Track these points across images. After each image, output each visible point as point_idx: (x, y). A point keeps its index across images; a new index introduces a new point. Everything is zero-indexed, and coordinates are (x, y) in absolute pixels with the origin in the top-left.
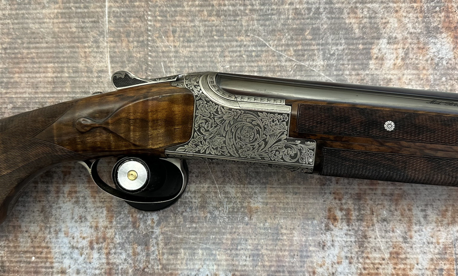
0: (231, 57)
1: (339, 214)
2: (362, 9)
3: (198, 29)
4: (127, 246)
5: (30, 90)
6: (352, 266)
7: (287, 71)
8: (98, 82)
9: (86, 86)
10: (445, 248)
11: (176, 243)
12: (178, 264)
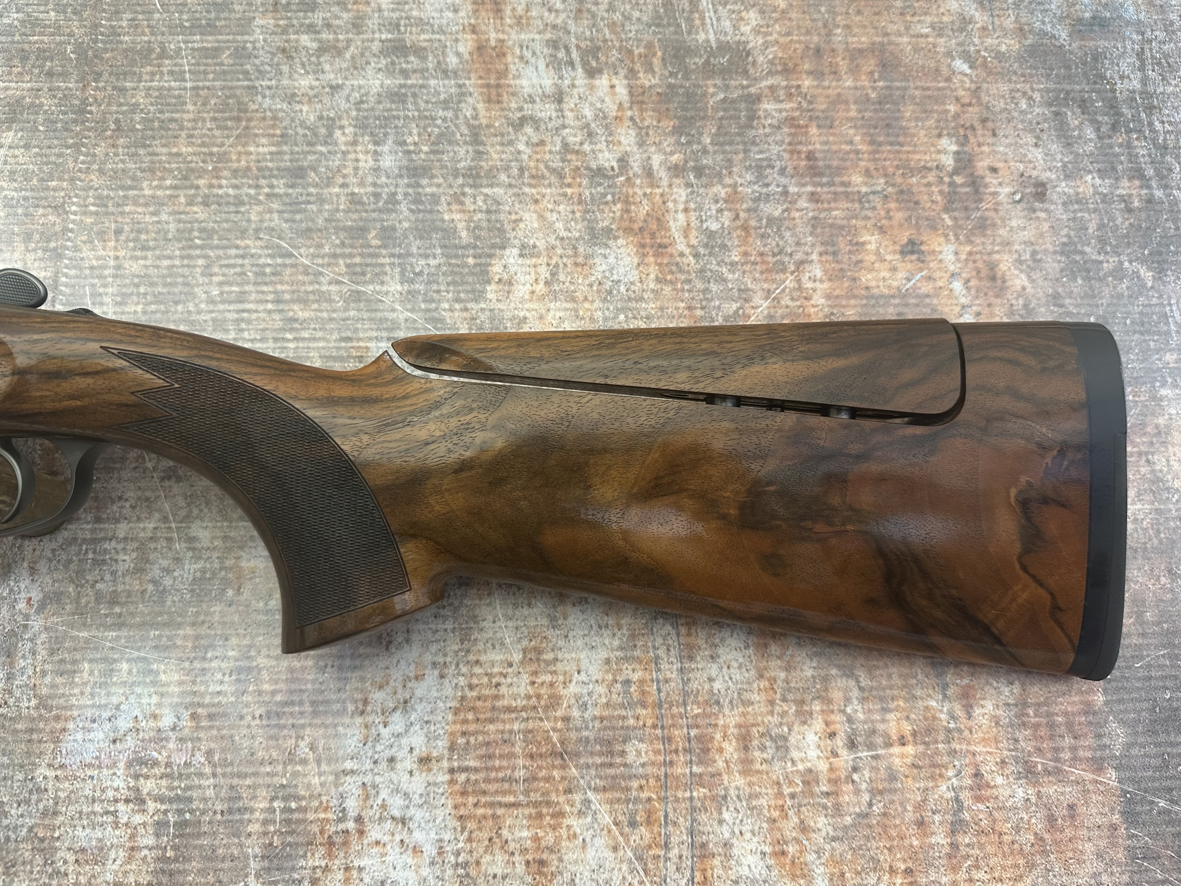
0: (224, 275)
2: (474, 196)
3: (166, 226)
6: (446, 682)
7: (330, 301)
10: (633, 638)
11: (75, 650)
12: (75, 695)
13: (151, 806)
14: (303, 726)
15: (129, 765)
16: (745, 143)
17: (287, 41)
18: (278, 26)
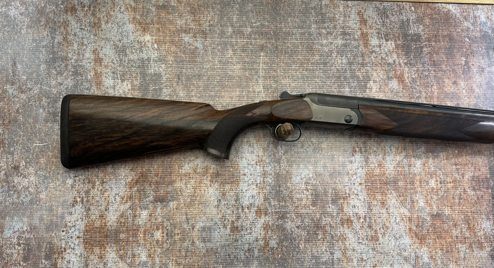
0: (312, 86)
1: (357, 149)
2: (363, 69)
3: (298, 76)
4: (271, 163)
5: (229, 99)
6: (363, 170)
7: (334, 93)
8: (258, 97)
9: (253, 98)
10: (399, 162)
11: (292, 162)
12: (293, 171)
13: (310, 191)
14: (337, 177)
15: (305, 183)
16: (420, 58)
17: (319, 31)
18: (317, 27)
